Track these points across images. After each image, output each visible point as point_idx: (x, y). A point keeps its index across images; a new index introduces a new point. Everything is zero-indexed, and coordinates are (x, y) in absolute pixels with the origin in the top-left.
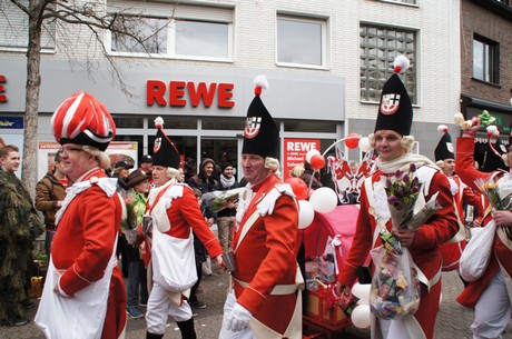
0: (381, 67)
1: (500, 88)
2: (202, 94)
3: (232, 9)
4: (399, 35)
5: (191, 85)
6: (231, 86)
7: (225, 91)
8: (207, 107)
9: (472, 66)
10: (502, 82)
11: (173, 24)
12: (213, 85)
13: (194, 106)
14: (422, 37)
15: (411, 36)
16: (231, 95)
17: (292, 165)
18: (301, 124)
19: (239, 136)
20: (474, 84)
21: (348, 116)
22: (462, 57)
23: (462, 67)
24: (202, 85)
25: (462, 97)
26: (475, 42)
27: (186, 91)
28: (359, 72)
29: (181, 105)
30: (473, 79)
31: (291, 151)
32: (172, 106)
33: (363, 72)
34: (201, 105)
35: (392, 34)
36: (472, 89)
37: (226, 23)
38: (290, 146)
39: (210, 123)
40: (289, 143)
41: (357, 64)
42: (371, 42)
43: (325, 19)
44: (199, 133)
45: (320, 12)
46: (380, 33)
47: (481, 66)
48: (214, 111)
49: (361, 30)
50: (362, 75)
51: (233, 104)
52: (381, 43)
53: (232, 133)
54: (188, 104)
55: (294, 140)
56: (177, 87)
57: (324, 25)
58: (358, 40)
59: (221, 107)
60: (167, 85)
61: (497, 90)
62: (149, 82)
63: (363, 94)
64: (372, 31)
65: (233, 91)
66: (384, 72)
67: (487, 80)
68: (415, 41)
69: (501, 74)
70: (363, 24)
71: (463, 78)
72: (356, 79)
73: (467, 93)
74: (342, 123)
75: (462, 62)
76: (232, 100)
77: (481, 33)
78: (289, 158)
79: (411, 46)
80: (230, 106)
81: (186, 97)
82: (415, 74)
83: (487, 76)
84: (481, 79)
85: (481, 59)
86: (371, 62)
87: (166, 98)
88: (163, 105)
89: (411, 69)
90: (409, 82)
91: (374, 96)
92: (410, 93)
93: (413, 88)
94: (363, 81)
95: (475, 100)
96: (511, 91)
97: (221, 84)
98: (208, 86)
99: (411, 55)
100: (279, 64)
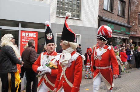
1: (113, 13)
9: (103, 4)
10: (114, 11)
17: (24, 43)
18: (28, 24)
20: (104, 11)
23: (99, 4)
25: (99, 16)
28: (56, 2)
30: (103, 9)
31: (24, 37)
33: (58, 2)
36: (103, 13)
38: (24, 34)
40: (23, 33)
47: (107, 4)
50: (57, 4)
55: (25, 32)
61: (112, 14)
63: (58, 13)
66: (67, 3)
67: (109, 10)
69: (114, 8)
71: (99, 9)
72: (55, 6)
73: (101, 15)
75: (100, 2)
78: (23, 40)
82: (80, 5)
83: (109, 8)
84: (106, 9)
85: (107, 1)
89: (78, 3)
90: (77, 9)
91: (62, 14)
92: (78, 14)
93: (79, 11)
94: (58, 7)
95: (104, 18)
96: (118, 15)
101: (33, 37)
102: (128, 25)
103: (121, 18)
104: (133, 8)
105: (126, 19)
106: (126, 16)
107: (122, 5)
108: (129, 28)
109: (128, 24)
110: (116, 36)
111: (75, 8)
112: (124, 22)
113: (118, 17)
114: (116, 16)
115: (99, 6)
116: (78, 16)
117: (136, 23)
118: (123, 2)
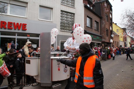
0: (66, 22)
1: (92, 29)
2: (17, 26)
3: (27, 3)
4: (70, 14)
5: (14, 23)
6: (26, 24)
8: (19, 30)
9: (87, 23)
10: (93, 28)
11: (9, 5)
12: (21, 24)
13: (15, 29)
14: (76, 15)
15: (73, 15)
16: (26, 27)
19: (28, 38)
20: (87, 28)
22: (85, 21)
24: (18, 24)
25: (84, 30)
26: (87, 18)
27: (13, 25)
29: (11, 29)
30: (87, 26)
32: (8, 29)
33: (61, 23)
34: (17, 29)
35: (68, 14)
37: (25, 7)
39: (19, 34)
41: (60, 21)
42: (63, 15)
43: (52, 9)
44: (16, 37)
45: (51, 7)
46: (66, 13)
48: (21, 31)
49: (61, 12)
51: (26, 29)
52: (66, 16)
53: (26, 37)
54: (13, 29)
56: (10, 24)
58: (60, 15)
59: (23, 30)
60: (7, 22)
62: (1, 21)
63: (61, 29)
64: (64, 13)
65: (26, 26)
67: (90, 27)
68: (74, 16)
69: (93, 26)
70: (61, 11)
72: (59, 25)
75: (85, 22)
77: (88, 16)
79: (73, 17)
80: (25, 30)
81: (13, 27)
85: (89, 22)
86: (63, 21)
87: (7, 26)
88: (5, 28)
89: (73, 23)
91: (63, 29)
94: (61, 25)
95: (87, 31)
96: (95, 30)
97: (23, 24)
98: (19, 24)
99: (73, 20)
100: (39, 19)
103: (97, 31)
104: (103, 26)
105: (100, 32)
106: (99, 30)
108: (101, 37)
109: (101, 35)
110: (94, 42)
112: (98, 34)
113: (95, 31)
114: (94, 30)
117: (105, 34)
118: (97, 23)
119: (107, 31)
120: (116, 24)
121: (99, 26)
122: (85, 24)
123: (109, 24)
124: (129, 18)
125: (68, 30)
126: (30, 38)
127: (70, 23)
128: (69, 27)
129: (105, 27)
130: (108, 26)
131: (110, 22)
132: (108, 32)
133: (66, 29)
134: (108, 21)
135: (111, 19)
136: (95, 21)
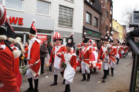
0: (64, 17)
1: (91, 25)
2: (13, 20)
4: (69, 9)
5: (10, 17)
6: (23, 19)
7: (21, 20)
8: (15, 24)
10: (92, 24)
13: (11, 24)
14: (74, 10)
16: (22, 21)
18: (42, 31)
19: (24, 33)
20: (86, 23)
21: (55, 29)
22: (84, 17)
23: (84, 19)
24: (13, 18)
25: (83, 26)
26: (87, 13)
28: (58, 18)
30: (86, 22)
31: (39, 38)
33: (59, 18)
34: (13, 23)
35: (67, 9)
36: (86, 25)
37: (22, 0)
41: (58, 16)
42: (62, 10)
43: (50, 3)
46: (64, 8)
47: (88, 19)
48: (17, 25)
49: (59, 7)
51: (23, 24)
52: (64, 11)
53: (22, 32)
55: (40, 35)
57: (50, 4)
58: (59, 10)
59: (19, 25)
63: (59, 24)
64: (62, 7)
65: (23, 20)
67: (89, 23)
68: (73, 11)
69: (92, 22)
70: (60, 5)
71: (84, 22)
72: (57, 20)
73: (84, 26)
74: (53, 31)
75: (84, 18)
76: (22, 23)
77: (88, 11)
79: (72, 13)
80: (22, 24)
82: (72, 20)
85: (88, 18)
86: (61, 16)
89: (71, 18)
90: (71, 22)
91: (62, 24)
92: (71, 24)
93: (72, 23)
94: (59, 20)
95: (86, 27)
97: (19, 18)
98: (15, 18)
99: (71, 15)
100: (37, 14)
101: (44, 38)
102: (100, 32)
103: (96, 28)
104: (102, 22)
105: (99, 29)
106: (99, 27)
107: (96, 20)
108: (100, 34)
111: (69, 21)
112: (97, 30)
114: (93, 27)
115: (84, 20)
116: (71, 26)
117: (104, 31)
118: (97, 19)
119: (107, 27)
120: (116, 21)
121: (99, 23)
122: (85, 19)
123: (109, 21)
124: (129, 15)
125: (66, 25)
126: (26, 33)
127: (69, 18)
128: (67, 22)
129: (104, 23)
130: (108, 23)
131: (110, 19)
132: (107, 29)
133: (64, 25)
134: (108, 18)
135: (111, 16)
136: (95, 17)
